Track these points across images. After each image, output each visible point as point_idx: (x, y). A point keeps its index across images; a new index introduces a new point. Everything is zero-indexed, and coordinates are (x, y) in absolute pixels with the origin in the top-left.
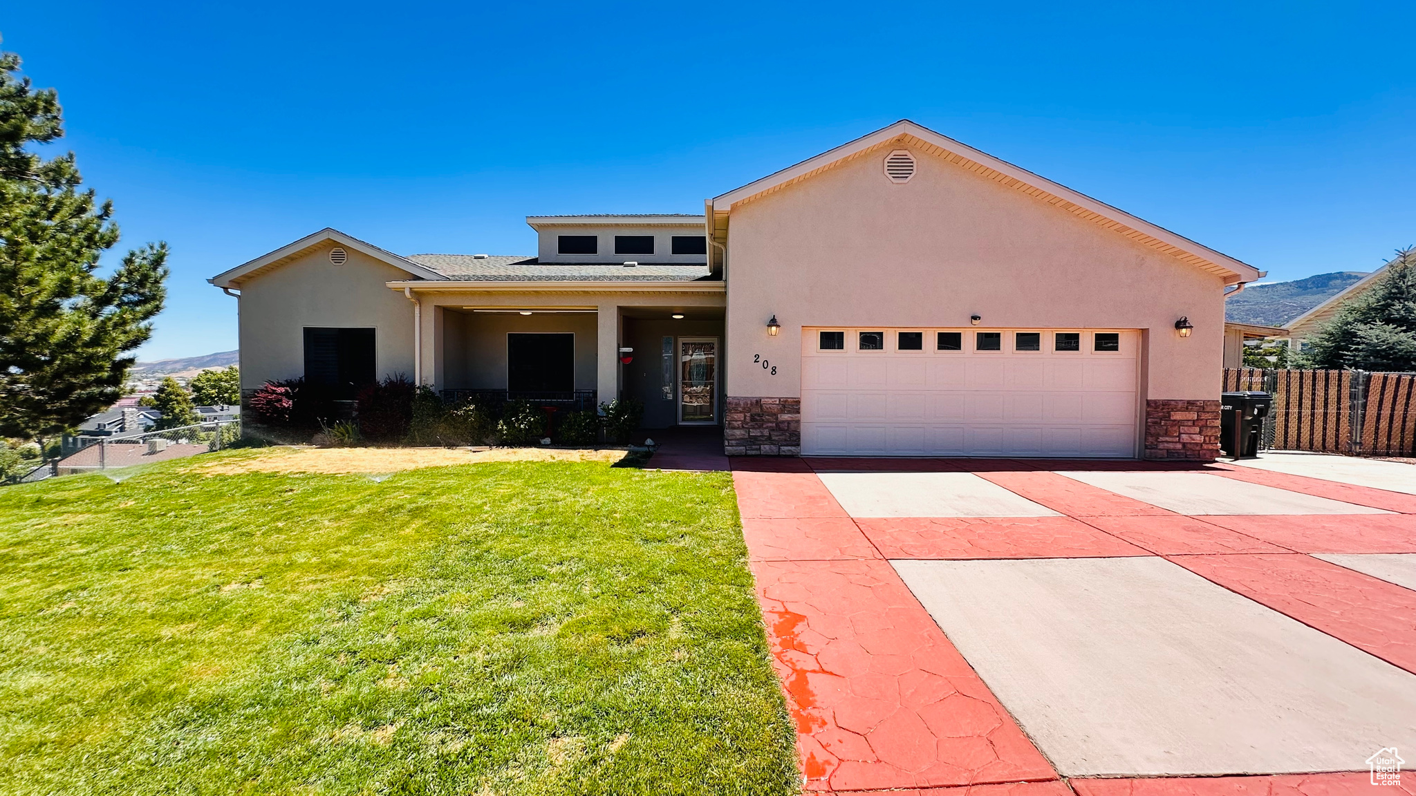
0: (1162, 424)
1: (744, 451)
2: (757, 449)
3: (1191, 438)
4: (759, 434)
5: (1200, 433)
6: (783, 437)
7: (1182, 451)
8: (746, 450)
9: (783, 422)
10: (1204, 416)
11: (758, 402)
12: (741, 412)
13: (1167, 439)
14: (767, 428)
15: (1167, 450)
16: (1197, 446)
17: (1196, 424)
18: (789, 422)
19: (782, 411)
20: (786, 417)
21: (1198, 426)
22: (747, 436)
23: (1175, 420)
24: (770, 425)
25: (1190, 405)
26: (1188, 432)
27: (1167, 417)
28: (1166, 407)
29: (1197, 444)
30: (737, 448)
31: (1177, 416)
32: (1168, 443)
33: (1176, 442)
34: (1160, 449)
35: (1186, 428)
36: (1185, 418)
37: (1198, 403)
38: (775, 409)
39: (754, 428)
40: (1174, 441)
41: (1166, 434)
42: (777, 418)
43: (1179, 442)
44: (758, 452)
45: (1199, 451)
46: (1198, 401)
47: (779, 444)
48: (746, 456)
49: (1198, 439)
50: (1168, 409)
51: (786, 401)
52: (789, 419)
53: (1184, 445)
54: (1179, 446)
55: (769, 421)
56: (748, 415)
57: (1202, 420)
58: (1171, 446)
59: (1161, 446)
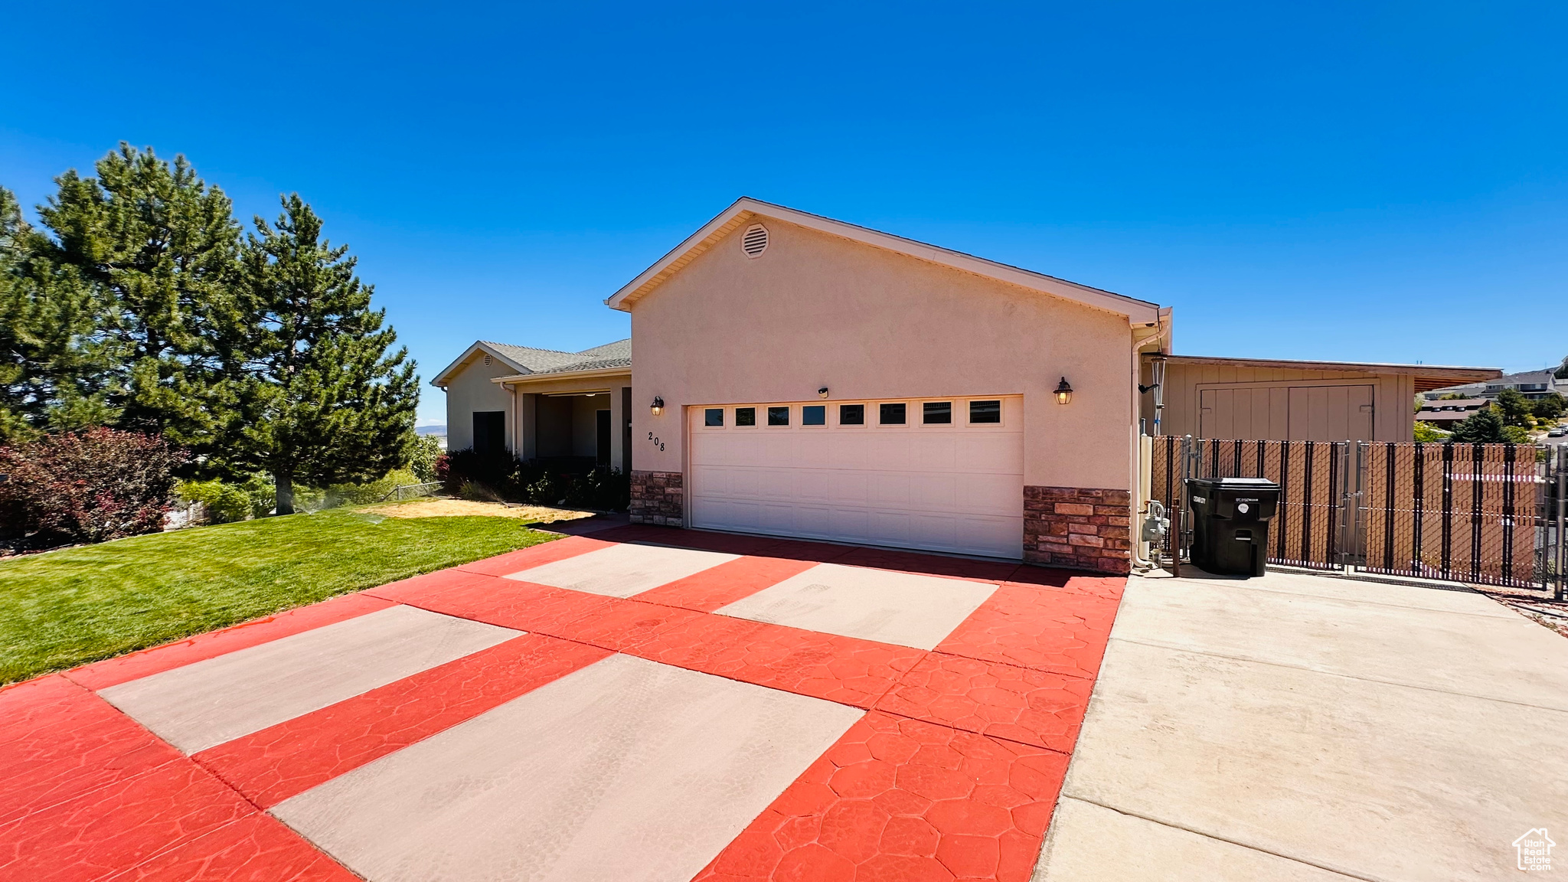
0: (1043, 518)
1: (641, 519)
2: (649, 519)
3: (1084, 540)
4: (651, 505)
5: (1098, 535)
6: (668, 509)
7: (1072, 557)
8: (644, 519)
9: (669, 494)
10: (1102, 511)
11: (651, 476)
12: (640, 484)
13: (1050, 538)
14: (657, 499)
15: (1052, 553)
16: (1094, 551)
17: (1091, 521)
18: (672, 495)
19: (668, 486)
20: (669, 490)
21: (1095, 524)
22: (643, 507)
23: (1061, 515)
24: (659, 497)
25: (1084, 494)
26: (1080, 531)
27: (1050, 510)
28: (1048, 496)
29: (1094, 549)
30: (637, 517)
31: (1062, 509)
32: (1050, 544)
33: (1064, 544)
34: (1041, 552)
35: (1077, 526)
36: (1076, 513)
37: (1094, 492)
38: (662, 482)
39: (649, 500)
40: (1060, 541)
41: (1049, 532)
42: (664, 491)
43: (1068, 544)
44: (652, 522)
45: (1098, 558)
46: (1094, 490)
47: (666, 515)
48: (644, 524)
49: (1094, 541)
50: (1051, 499)
51: (670, 476)
52: (673, 492)
53: (1075, 547)
54: (1068, 550)
55: (658, 494)
56: (644, 487)
57: (1100, 516)
58: (1055, 548)
59: (1042, 547)
